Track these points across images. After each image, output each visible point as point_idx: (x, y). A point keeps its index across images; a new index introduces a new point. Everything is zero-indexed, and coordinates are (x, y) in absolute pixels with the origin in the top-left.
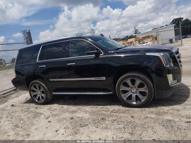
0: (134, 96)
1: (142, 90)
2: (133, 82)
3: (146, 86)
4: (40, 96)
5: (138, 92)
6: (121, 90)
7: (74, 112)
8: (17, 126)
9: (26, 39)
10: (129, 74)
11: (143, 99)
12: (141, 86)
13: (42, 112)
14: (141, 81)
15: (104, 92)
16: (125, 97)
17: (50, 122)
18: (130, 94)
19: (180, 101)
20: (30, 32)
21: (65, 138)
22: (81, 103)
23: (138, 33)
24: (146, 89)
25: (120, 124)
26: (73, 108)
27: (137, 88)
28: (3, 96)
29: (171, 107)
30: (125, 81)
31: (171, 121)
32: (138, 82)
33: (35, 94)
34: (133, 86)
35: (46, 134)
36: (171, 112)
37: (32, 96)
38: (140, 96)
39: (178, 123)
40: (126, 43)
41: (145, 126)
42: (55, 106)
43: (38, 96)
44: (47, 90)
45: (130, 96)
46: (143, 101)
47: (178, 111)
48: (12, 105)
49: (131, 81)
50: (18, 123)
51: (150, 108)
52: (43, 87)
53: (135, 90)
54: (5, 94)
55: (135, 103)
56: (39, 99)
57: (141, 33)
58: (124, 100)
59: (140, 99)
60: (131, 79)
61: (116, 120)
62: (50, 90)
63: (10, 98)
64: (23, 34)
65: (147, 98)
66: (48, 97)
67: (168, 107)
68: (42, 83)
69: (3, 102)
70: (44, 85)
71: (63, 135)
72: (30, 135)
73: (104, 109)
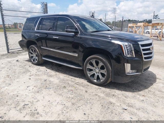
0: (96, 75)
1: (103, 71)
2: (97, 63)
3: (106, 69)
4: (35, 58)
5: (100, 72)
6: (87, 67)
7: (51, 76)
8: (8, 76)
9: (43, 10)
10: (95, 56)
11: (102, 79)
12: (102, 68)
13: (31, 70)
14: (103, 64)
15: (76, 66)
16: (89, 74)
17: (30, 79)
18: (94, 73)
19: (136, 90)
20: (47, 5)
21: (29, 93)
22: (61, 71)
23: (157, 18)
24: (106, 72)
25: (72, 94)
26: (53, 73)
27: (99, 69)
28: (18, 52)
29: (124, 92)
30: (91, 61)
31: (111, 104)
32: (101, 64)
33: (32, 55)
34: (97, 67)
35: (20, 87)
36: (120, 96)
37: (30, 56)
38: (100, 76)
39: (116, 107)
40: (136, 26)
41: (88, 101)
42: (43, 68)
43: (34, 57)
44: (40, 55)
45: (93, 74)
46: (102, 81)
47: (126, 97)
48: (17, 61)
49: (95, 62)
50: (10, 74)
51: (106, 89)
52: (37, 52)
53: (98, 71)
54: (19, 51)
55: (95, 81)
56: (34, 60)
57: (160, 19)
58: (88, 76)
59: (100, 79)
60: (96, 60)
61: (72, 90)
62: (41, 55)
63: (20, 55)
64: (42, 5)
65: (105, 80)
66: (39, 60)
67: (120, 92)
68: (36, 48)
69: (14, 57)
70: (37, 50)
71: (30, 91)
72: (11, 84)
73: (72, 80)
